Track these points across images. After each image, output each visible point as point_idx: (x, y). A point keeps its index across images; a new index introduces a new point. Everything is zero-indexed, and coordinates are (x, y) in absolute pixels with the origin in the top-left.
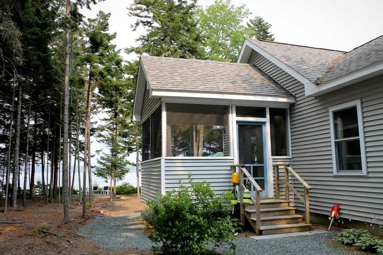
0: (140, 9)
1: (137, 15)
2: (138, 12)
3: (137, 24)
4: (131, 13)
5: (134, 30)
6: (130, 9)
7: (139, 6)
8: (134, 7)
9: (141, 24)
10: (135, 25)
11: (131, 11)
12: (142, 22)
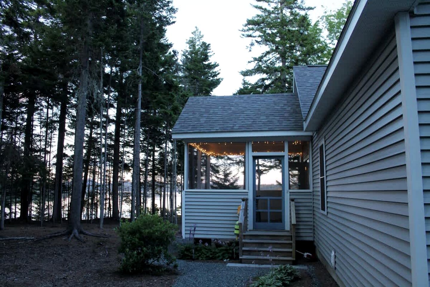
0: (252, 29)
1: (250, 36)
2: (251, 32)
3: (252, 44)
4: (243, 35)
5: (250, 51)
6: (242, 31)
7: (251, 26)
8: (246, 28)
9: (256, 44)
10: (250, 46)
11: (243, 33)
12: (257, 42)
